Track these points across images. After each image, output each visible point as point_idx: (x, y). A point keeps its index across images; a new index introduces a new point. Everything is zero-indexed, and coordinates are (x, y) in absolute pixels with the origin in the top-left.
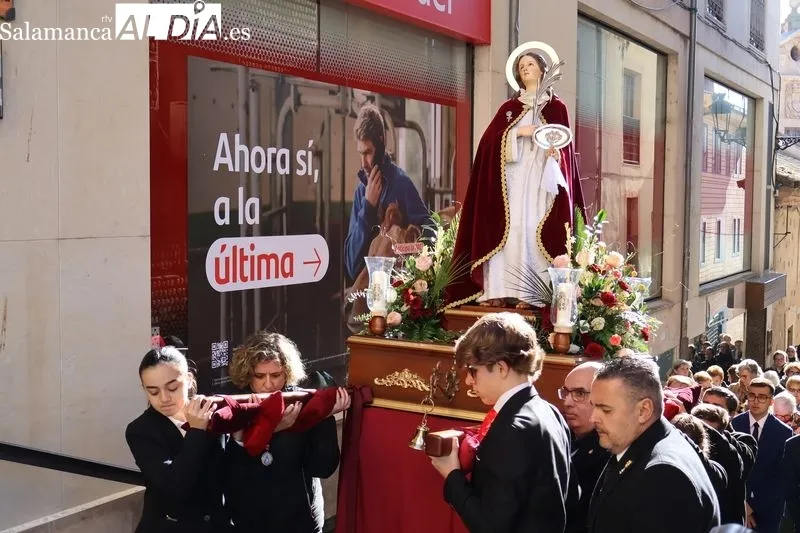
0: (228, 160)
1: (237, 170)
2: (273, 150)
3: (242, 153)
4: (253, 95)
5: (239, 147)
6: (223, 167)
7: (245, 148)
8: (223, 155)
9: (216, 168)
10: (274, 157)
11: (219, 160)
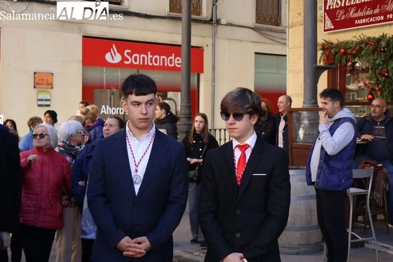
0: (105, 111)
1: (107, 113)
2: (119, 108)
3: (109, 110)
4: (112, 96)
5: (108, 108)
6: (103, 113)
7: (110, 109)
8: (103, 110)
9: (101, 113)
10: (119, 111)
11: (102, 112)
